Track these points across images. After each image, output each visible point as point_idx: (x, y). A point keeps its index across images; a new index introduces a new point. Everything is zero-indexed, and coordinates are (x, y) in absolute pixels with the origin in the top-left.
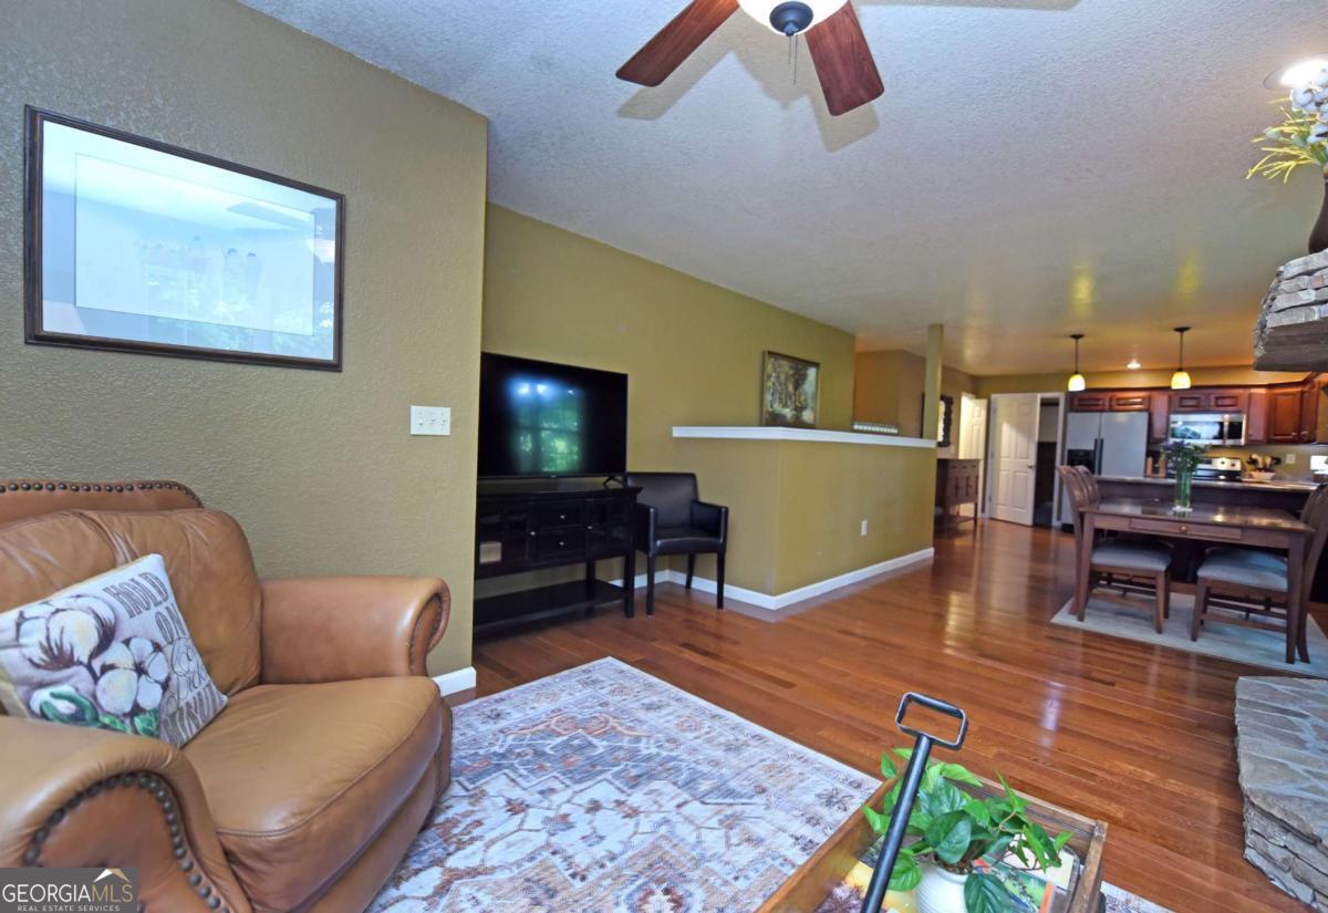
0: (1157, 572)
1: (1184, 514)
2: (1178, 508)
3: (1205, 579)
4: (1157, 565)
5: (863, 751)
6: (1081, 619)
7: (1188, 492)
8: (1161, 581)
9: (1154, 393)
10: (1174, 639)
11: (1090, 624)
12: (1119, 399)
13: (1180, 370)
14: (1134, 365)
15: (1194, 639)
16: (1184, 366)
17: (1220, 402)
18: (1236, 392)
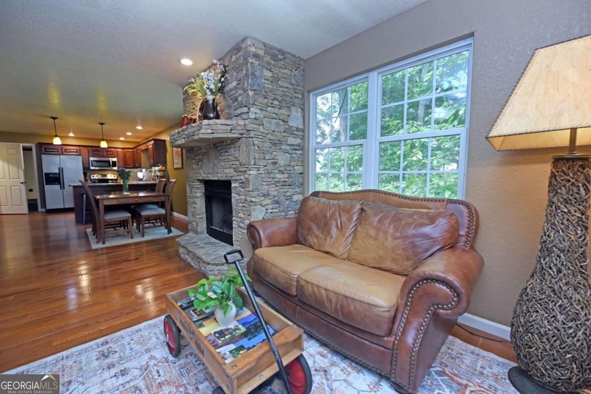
0: (129, 217)
1: (127, 195)
2: (125, 193)
3: (144, 216)
4: (126, 215)
5: (87, 333)
6: (104, 243)
7: (128, 187)
8: (130, 220)
9: (82, 148)
10: (138, 239)
11: (107, 244)
12: (65, 150)
13: (103, 140)
14: (71, 135)
15: (143, 236)
16: (104, 138)
17: (108, 153)
18: (113, 150)
